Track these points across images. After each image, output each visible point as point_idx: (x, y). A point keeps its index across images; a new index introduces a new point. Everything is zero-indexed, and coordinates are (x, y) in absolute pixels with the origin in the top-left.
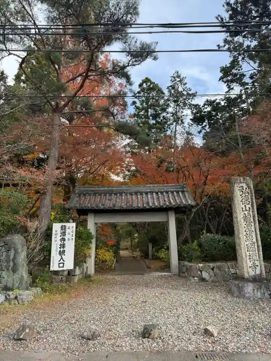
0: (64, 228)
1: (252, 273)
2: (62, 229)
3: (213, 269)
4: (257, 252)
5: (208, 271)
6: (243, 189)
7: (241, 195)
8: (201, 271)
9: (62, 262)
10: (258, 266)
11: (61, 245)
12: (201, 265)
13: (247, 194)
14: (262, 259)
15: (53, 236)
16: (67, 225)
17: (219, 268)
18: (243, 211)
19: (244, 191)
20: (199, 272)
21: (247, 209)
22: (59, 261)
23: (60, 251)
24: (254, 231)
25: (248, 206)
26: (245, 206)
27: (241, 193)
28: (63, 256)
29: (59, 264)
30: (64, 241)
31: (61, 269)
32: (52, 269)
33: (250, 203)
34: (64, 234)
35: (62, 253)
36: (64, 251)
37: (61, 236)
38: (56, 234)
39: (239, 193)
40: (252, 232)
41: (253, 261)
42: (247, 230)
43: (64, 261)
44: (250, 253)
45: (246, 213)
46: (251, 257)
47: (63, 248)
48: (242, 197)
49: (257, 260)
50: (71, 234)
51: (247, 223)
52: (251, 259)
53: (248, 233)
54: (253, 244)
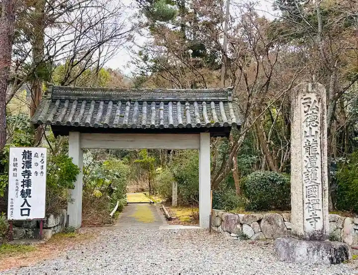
0: (28, 155)
1: (310, 228)
2: (24, 157)
3: (259, 221)
4: (321, 199)
5: (251, 225)
6: (310, 102)
7: (305, 112)
8: (241, 225)
9: (26, 208)
10: (319, 218)
11: (23, 181)
12: (242, 215)
13: (315, 111)
14: (327, 208)
15: (11, 168)
16: (33, 150)
17: (269, 221)
18: (306, 136)
19: (311, 105)
20: (239, 226)
21: (314, 133)
22: (22, 206)
23: (23, 191)
24: (320, 167)
25: (314, 129)
26: (310, 128)
27: (307, 108)
28: (28, 198)
29: (22, 210)
30: (29, 175)
31: (25, 218)
32: (10, 217)
34: (28, 164)
35: (26, 194)
36: (29, 192)
37: (23, 168)
38: (16, 165)
39: (303, 109)
40: (317, 169)
41: (314, 212)
42: (309, 166)
43: (29, 206)
44: (311, 199)
45: (311, 139)
46: (311, 206)
47: (28, 186)
48: (308, 114)
49: (320, 210)
50: (40, 164)
51: (311, 155)
52: (310, 208)
53: (310, 170)
54: (316, 187)
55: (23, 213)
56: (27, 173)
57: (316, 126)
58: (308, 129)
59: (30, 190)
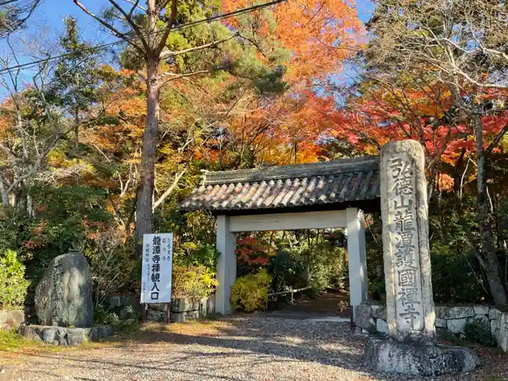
1: (405, 326)
2: (155, 243)
4: (419, 288)
6: (401, 165)
7: (394, 177)
8: (375, 319)
9: (155, 292)
10: (418, 313)
11: (154, 266)
12: (374, 307)
13: (408, 175)
15: (144, 253)
16: (162, 236)
18: (396, 208)
19: (402, 168)
20: (371, 321)
22: (152, 290)
23: (153, 275)
24: (416, 246)
25: (407, 198)
26: (402, 197)
27: (397, 172)
28: (157, 283)
29: (152, 293)
30: (158, 260)
31: (156, 301)
32: (143, 301)
33: (414, 192)
34: (157, 249)
35: (155, 278)
36: (158, 276)
37: (154, 253)
38: (147, 250)
39: (391, 174)
40: (412, 248)
41: (410, 305)
42: (402, 245)
43: (158, 290)
44: (405, 288)
45: (403, 211)
46: (405, 296)
48: (398, 180)
49: (419, 303)
50: (167, 249)
51: (404, 231)
52: (405, 299)
53: (403, 250)
54: (412, 272)
55: (153, 297)
56: (157, 258)
57: (410, 193)
58: (400, 198)
59: (159, 274)
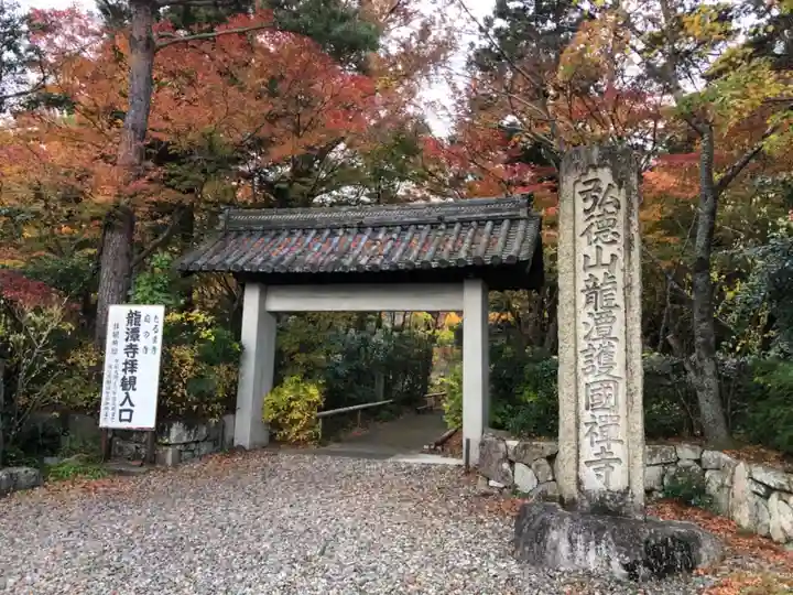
0: (134, 318)
1: (594, 482)
2: (130, 322)
4: (623, 415)
5: (533, 464)
6: (599, 190)
7: (586, 211)
8: (512, 463)
9: (128, 408)
10: (618, 461)
11: (126, 363)
12: (513, 443)
13: (611, 208)
15: (109, 340)
16: (144, 310)
18: (587, 267)
19: (600, 196)
20: (506, 466)
21: (606, 259)
22: (122, 405)
23: (124, 379)
25: (608, 250)
26: (599, 248)
27: (591, 202)
28: (131, 392)
29: (121, 411)
30: (134, 353)
31: (125, 425)
32: (102, 424)
33: (621, 241)
34: (134, 334)
35: (128, 384)
36: (133, 381)
37: (127, 340)
38: (115, 335)
39: (581, 205)
40: (613, 342)
41: (605, 445)
42: (594, 335)
43: (132, 405)
44: (597, 414)
45: (599, 274)
46: (597, 430)
47: (132, 371)
48: (592, 216)
49: (621, 441)
50: (152, 335)
51: (599, 310)
52: (597, 435)
53: (596, 345)
54: (611, 385)
55: (123, 417)
56: (132, 349)
57: (613, 242)
58: (594, 250)
59: (135, 378)
